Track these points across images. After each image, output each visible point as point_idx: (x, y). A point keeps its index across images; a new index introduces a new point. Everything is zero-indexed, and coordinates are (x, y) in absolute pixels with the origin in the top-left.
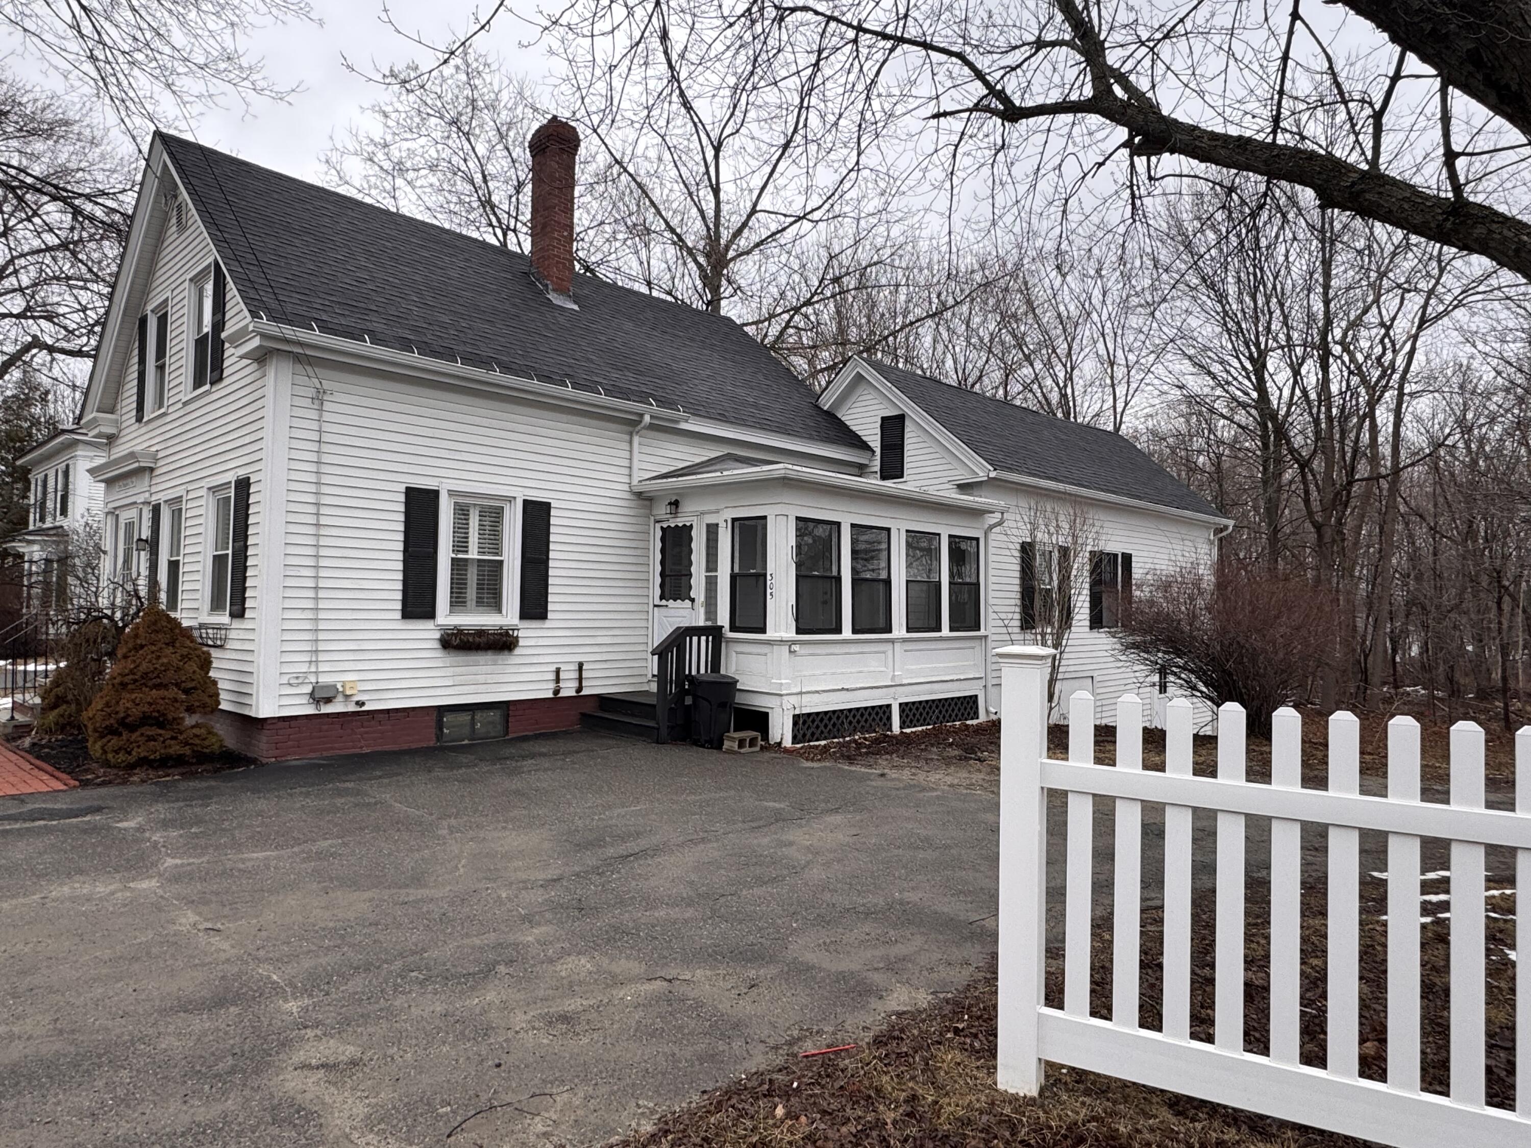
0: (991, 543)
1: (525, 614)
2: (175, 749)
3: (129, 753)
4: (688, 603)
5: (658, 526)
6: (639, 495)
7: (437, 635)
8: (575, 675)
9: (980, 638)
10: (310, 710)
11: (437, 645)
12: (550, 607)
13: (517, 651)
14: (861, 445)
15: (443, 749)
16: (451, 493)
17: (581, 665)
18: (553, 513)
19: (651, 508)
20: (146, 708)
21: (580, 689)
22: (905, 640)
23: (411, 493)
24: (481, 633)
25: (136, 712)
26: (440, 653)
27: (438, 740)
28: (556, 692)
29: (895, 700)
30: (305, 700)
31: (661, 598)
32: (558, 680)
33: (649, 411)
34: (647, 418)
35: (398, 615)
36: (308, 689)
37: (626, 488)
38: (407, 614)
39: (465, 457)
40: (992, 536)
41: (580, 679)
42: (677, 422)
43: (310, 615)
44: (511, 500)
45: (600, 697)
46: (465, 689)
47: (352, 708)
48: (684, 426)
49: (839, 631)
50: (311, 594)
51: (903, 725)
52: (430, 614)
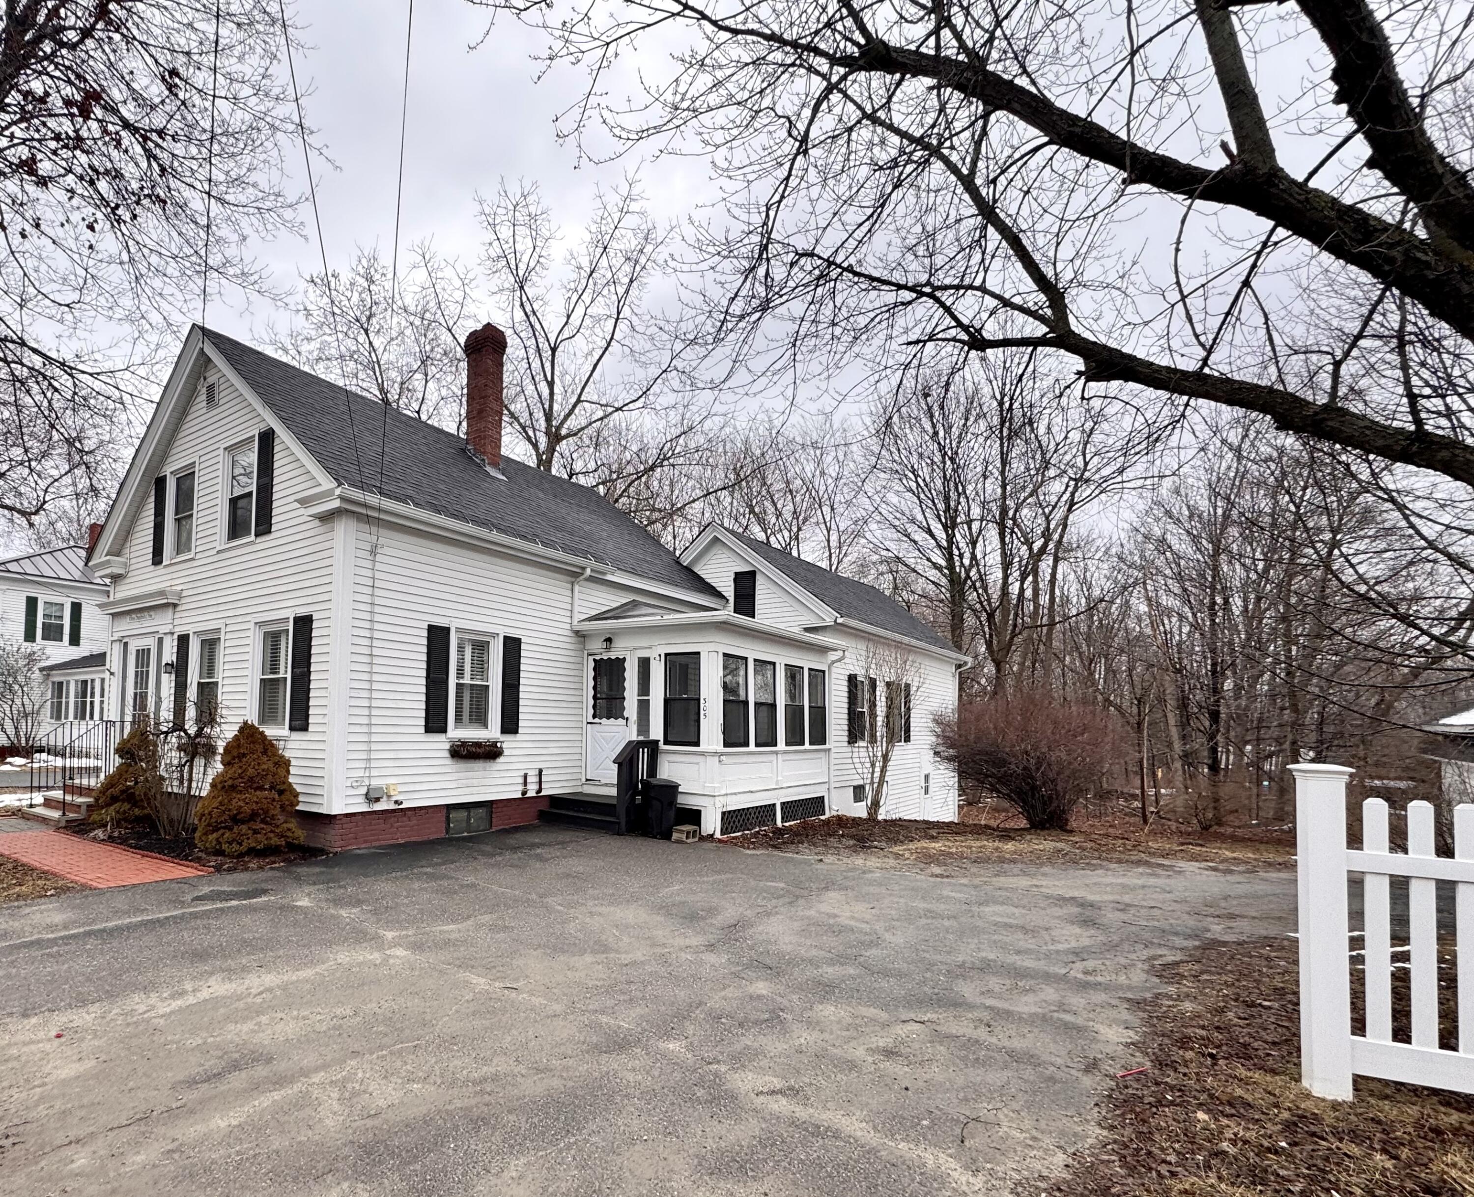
0: (834, 675)
1: (505, 730)
2: (275, 841)
3: (241, 844)
4: (620, 721)
5: (591, 658)
6: (577, 633)
7: (447, 746)
8: (536, 779)
9: (825, 750)
10: (364, 808)
11: (447, 754)
12: (521, 724)
13: (501, 759)
14: (719, 595)
15: (451, 840)
16: (458, 630)
17: (540, 771)
18: (523, 646)
19: (583, 643)
20: (254, 806)
21: (539, 791)
22: (785, 752)
23: (432, 629)
24: (478, 744)
25: (247, 809)
26: (449, 761)
27: (447, 832)
28: (524, 793)
29: (777, 799)
30: (362, 799)
31: (594, 717)
32: (525, 783)
33: (590, 566)
34: (588, 572)
35: (422, 730)
36: (364, 791)
37: (568, 626)
38: (429, 729)
39: (466, 600)
40: (834, 670)
41: (540, 782)
42: (604, 574)
43: (365, 729)
44: (495, 635)
45: (551, 797)
46: (467, 790)
47: (392, 806)
48: (609, 577)
49: (747, 744)
50: (366, 712)
51: (783, 820)
52: (444, 730)
